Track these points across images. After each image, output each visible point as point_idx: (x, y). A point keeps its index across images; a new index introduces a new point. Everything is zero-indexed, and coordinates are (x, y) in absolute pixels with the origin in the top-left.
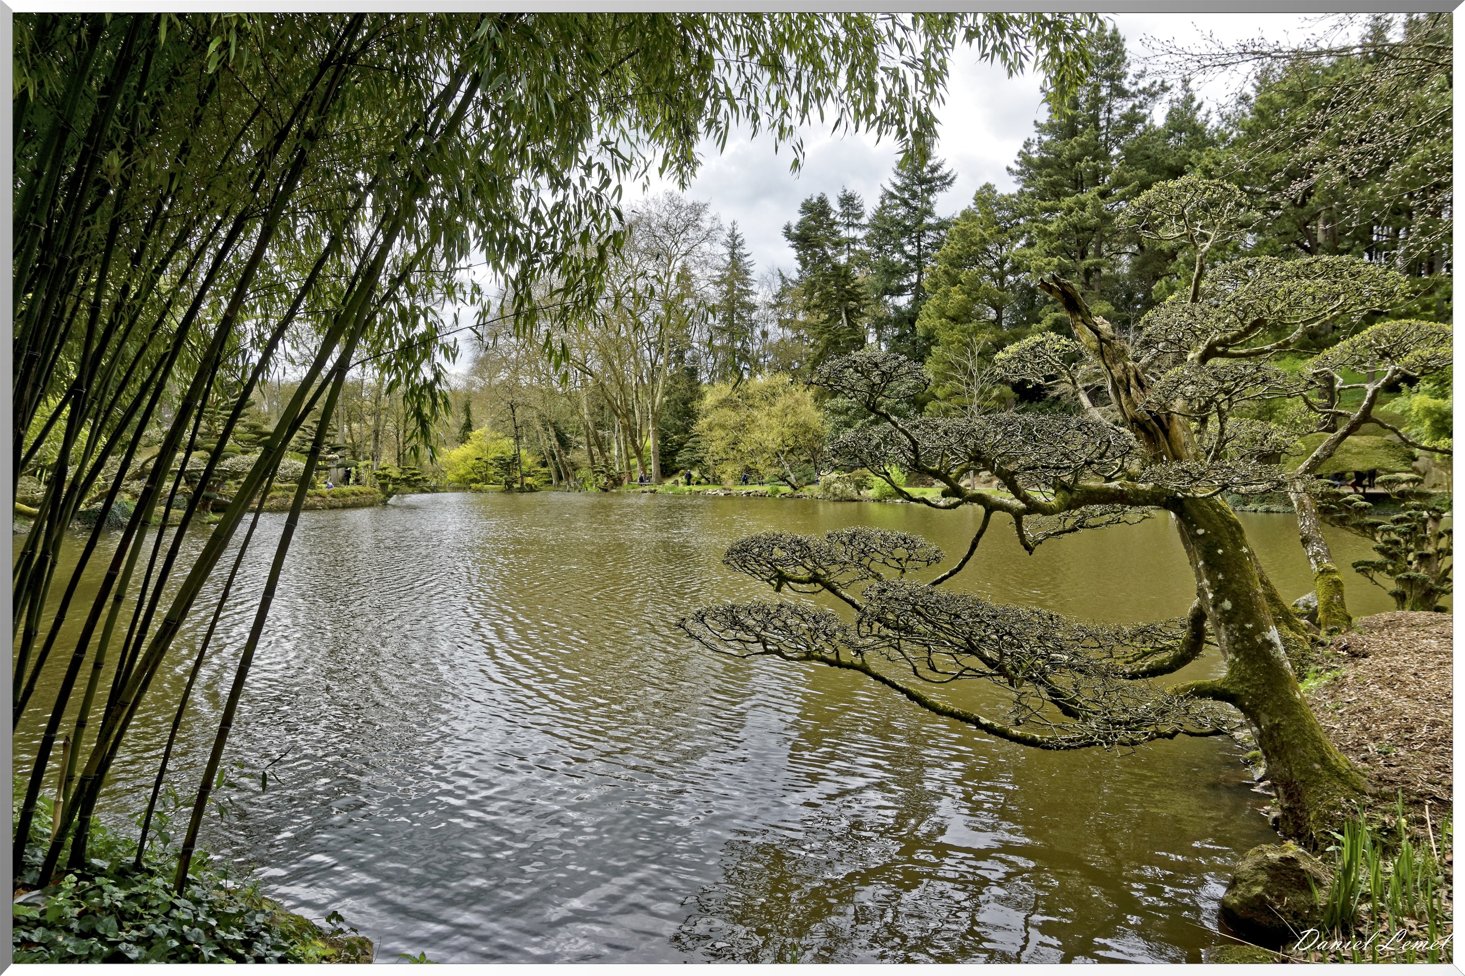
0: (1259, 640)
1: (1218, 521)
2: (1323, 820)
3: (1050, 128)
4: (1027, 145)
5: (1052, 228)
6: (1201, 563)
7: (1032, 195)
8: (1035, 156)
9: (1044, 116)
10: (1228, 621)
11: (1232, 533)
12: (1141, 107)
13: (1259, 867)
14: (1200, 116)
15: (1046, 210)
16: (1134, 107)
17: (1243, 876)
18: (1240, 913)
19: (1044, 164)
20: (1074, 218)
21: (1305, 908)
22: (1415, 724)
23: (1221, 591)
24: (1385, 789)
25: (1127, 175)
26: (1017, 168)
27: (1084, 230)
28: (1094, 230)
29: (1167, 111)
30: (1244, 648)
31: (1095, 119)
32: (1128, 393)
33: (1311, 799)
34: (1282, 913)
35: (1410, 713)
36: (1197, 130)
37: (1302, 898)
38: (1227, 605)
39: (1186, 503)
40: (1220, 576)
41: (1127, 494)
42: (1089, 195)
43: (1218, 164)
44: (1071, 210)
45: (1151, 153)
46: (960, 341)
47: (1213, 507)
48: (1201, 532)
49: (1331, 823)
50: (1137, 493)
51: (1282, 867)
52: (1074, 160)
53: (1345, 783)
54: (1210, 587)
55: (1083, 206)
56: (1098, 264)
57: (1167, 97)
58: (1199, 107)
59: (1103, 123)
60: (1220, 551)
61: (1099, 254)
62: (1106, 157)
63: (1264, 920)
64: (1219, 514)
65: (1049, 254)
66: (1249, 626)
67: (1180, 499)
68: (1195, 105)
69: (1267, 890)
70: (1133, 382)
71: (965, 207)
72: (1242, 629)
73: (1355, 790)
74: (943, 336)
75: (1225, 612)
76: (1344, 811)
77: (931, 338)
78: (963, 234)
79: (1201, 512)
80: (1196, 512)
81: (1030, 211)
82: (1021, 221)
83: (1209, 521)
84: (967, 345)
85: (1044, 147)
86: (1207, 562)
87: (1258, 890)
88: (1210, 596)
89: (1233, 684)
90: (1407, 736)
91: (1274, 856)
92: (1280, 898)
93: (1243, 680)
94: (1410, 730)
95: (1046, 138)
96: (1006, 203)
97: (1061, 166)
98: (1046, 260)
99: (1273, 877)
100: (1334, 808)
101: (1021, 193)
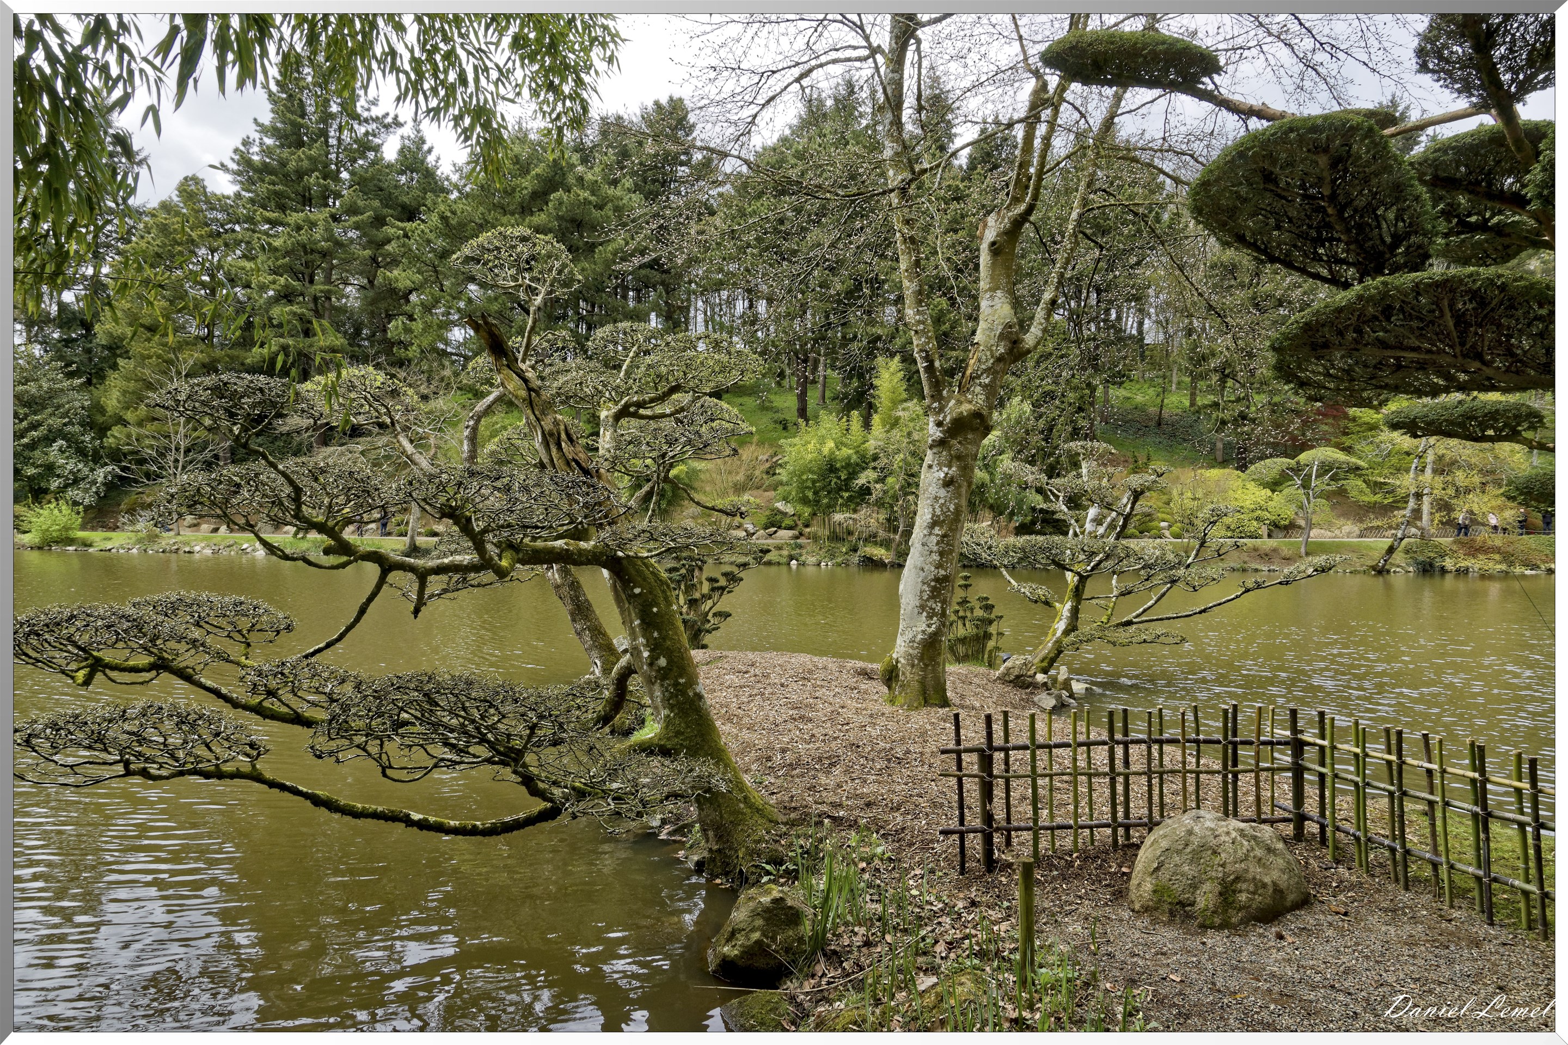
0: (691, 694)
1: (651, 579)
2: (751, 855)
3: (272, 131)
4: (246, 143)
5: (277, 243)
6: (637, 622)
7: (252, 201)
8: (256, 158)
9: (267, 117)
10: (663, 678)
11: (664, 592)
12: (375, 136)
13: (755, 914)
14: (431, 159)
15: (269, 221)
16: (367, 133)
17: (741, 926)
18: (740, 963)
19: (264, 170)
20: (303, 237)
21: (793, 942)
22: (770, 754)
23: (656, 648)
24: (793, 816)
25: (361, 203)
26: (234, 166)
27: (312, 251)
28: (324, 254)
29: (399, 147)
30: (678, 702)
31: (324, 134)
32: (559, 447)
33: (741, 837)
34: (777, 952)
35: (761, 743)
36: (429, 174)
37: (791, 933)
38: (663, 662)
39: (625, 562)
40: (656, 634)
41: (573, 553)
42: (319, 215)
43: (454, 213)
44: (299, 228)
45: (385, 185)
46: (159, 357)
47: (647, 566)
48: (637, 591)
49: (759, 856)
50: (581, 552)
51: (774, 909)
52: (300, 174)
53: (763, 816)
54: (647, 645)
55: (313, 224)
56: (329, 291)
57: (400, 131)
58: (430, 151)
59: (333, 141)
60: (655, 610)
61: (328, 280)
62: (336, 177)
63: (761, 963)
64: (652, 573)
65: (275, 271)
66: (682, 681)
67: (620, 558)
68: (426, 147)
69: (764, 935)
70: (563, 436)
71: (164, 197)
72: (676, 684)
73: (771, 821)
74: (136, 348)
75: (660, 669)
76: (767, 842)
77: (116, 348)
78: (164, 229)
79: (638, 571)
80: (633, 572)
81: (250, 220)
82: (237, 228)
83: (645, 579)
84: (169, 362)
85: (267, 151)
86: (643, 621)
87: (756, 936)
88: (646, 654)
89: (668, 739)
90: (769, 764)
91: (766, 900)
92: (774, 939)
93: (678, 733)
94: (769, 759)
95: (269, 141)
96: (217, 202)
97: (286, 176)
98: (271, 278)
99: (766, 920)
100: (759, 841)
101: (238, 196)
